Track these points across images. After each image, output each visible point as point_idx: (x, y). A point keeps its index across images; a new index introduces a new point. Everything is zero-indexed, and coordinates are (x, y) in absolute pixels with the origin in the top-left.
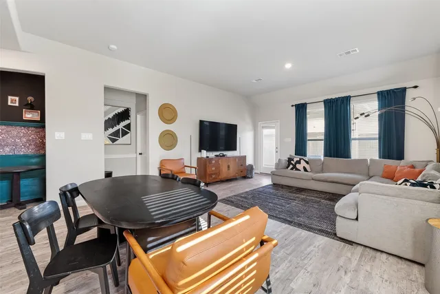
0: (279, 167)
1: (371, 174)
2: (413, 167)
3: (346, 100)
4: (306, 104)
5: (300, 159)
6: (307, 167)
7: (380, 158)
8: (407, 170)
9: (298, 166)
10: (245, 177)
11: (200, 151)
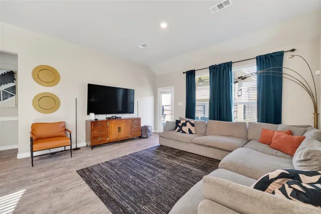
0: (167, 129)
1: (249, 138)
2: (290, 133)
3: (228, 66)
4: (194, 70)
5: (186, 122)
6: (192, 129)
7: (258, 122)
8: (284, 136)
9: (184, 128)
10: (140, 137)
11: (88, 114)
